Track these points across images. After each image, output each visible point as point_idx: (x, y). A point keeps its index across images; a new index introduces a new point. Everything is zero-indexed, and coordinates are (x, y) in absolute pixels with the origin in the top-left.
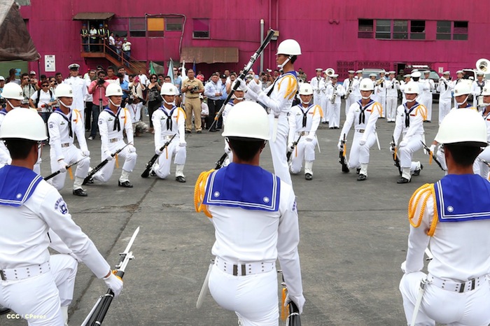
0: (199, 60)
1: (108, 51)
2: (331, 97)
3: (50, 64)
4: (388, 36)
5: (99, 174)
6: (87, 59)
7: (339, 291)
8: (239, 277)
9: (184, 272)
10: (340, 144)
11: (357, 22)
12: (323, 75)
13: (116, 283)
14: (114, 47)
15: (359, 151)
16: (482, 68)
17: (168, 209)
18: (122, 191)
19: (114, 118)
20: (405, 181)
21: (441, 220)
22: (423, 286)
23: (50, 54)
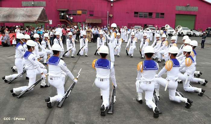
0: (91, 22)
1: (66, 19)
2: (126, 34)
3: (51, 22)
4: (142, 17)
5: (66, 54)
6: (60, 21)
7: (123, 84)
8: (102, 81)
9: (88, 79)
10: (126, 48)
11: (134, 13)
12: (124, 28)
13: (76, 81)
14: (68, 18)
15: (131, 50)
16: (167, 27)
17: (84, 64)
18: (72, 58)
19: (70, 41)
20: (142, 58)
21: (143, 69)
22: (140, 82)
23: (51, 20)
